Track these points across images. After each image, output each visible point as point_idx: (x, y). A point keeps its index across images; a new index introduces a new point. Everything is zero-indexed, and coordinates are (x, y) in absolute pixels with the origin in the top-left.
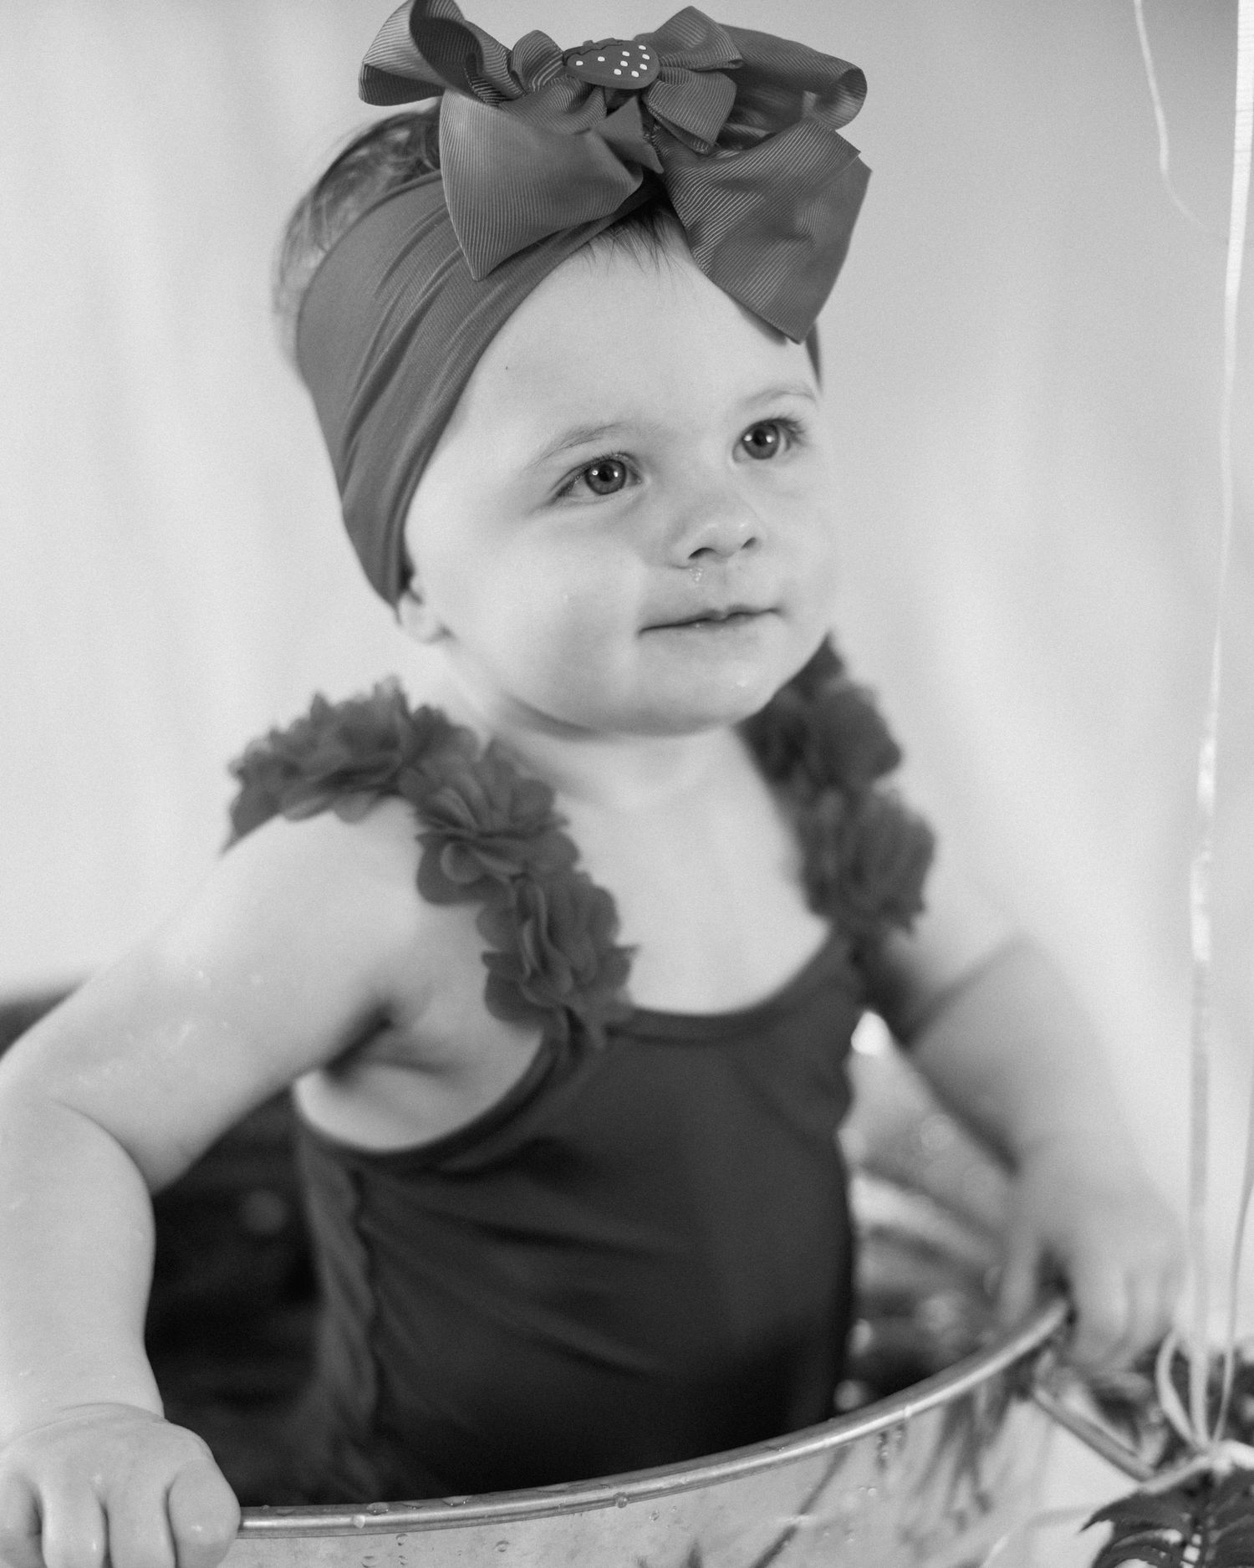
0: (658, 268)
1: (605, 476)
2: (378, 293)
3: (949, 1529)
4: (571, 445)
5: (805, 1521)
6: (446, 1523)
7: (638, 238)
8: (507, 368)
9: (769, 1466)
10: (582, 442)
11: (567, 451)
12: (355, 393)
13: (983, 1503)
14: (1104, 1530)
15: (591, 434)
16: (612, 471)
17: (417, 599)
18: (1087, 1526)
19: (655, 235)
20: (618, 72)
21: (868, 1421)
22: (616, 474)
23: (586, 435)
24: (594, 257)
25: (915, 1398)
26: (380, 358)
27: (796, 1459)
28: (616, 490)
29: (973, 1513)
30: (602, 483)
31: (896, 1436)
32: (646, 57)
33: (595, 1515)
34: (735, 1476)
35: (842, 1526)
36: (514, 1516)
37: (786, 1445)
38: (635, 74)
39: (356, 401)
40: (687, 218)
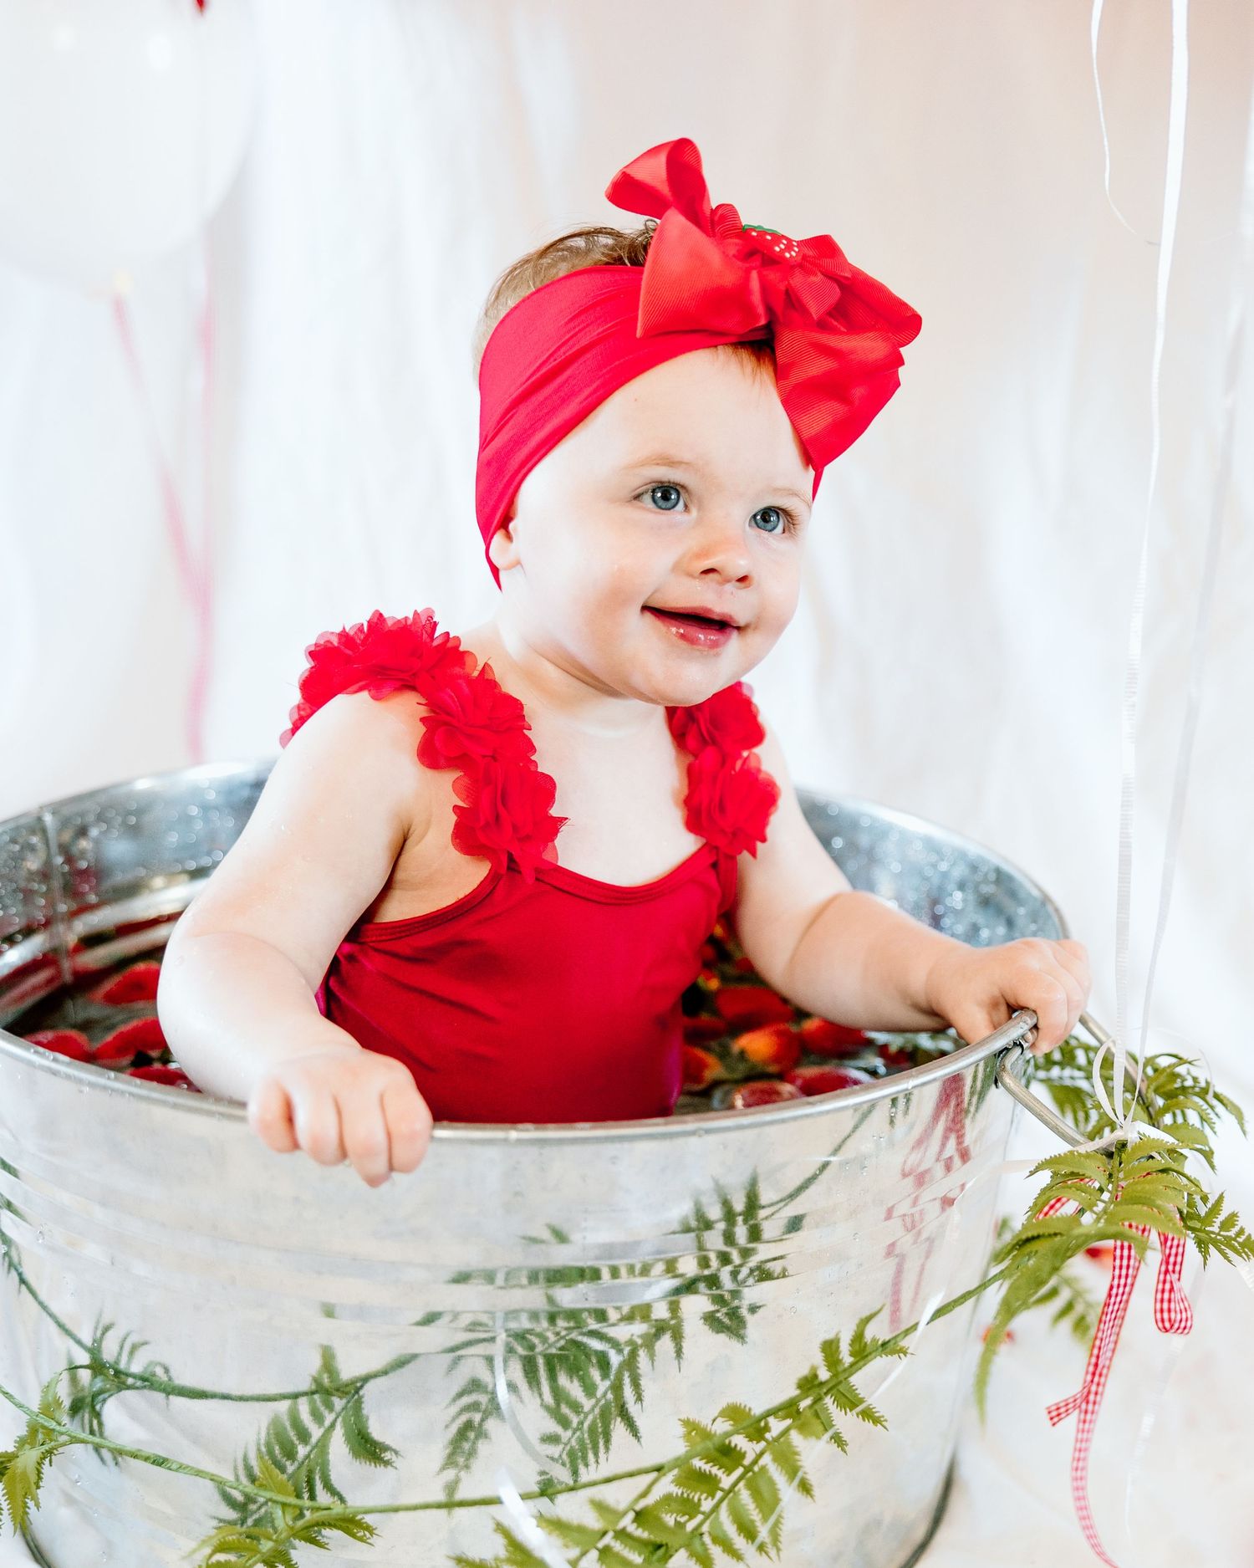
0: (754, 382)
1: (666, 497)
2: (567, 323)
3: (939, 1169)
4: (658, 464)
5: (832, 1159)
6: (574, 1141)
7: (748, 356)
8: (636, 400)
9: (807, 1116)
10: (664, 465)
11: (655, 466)
12: (521, 386)
13: (965, 1155)
14: (1045, 1177)
15: (673, 463)
16: (671, 494)
17: (509, 537)
18: (1032, 1173)
19: (759, 360)
20: (777, 249)
21: (882, 1089)
22: (673, 497)
23: (671, 463)
24: (718, 357)
25: (917, 1076)
26: (552, 364)
27: (828, 1112)
28: (669, 509)
29: (957, 1161)
30: (662, 501)
31: (901, 1102)
32: (796, 249)
33: (681, 1141)
34: (783, 1121)
35: (861, 1162)
36: (622, 1139)
37: (821, 1102)
38: (787, 255)
39: (521, 389)
40: (781, 356)
